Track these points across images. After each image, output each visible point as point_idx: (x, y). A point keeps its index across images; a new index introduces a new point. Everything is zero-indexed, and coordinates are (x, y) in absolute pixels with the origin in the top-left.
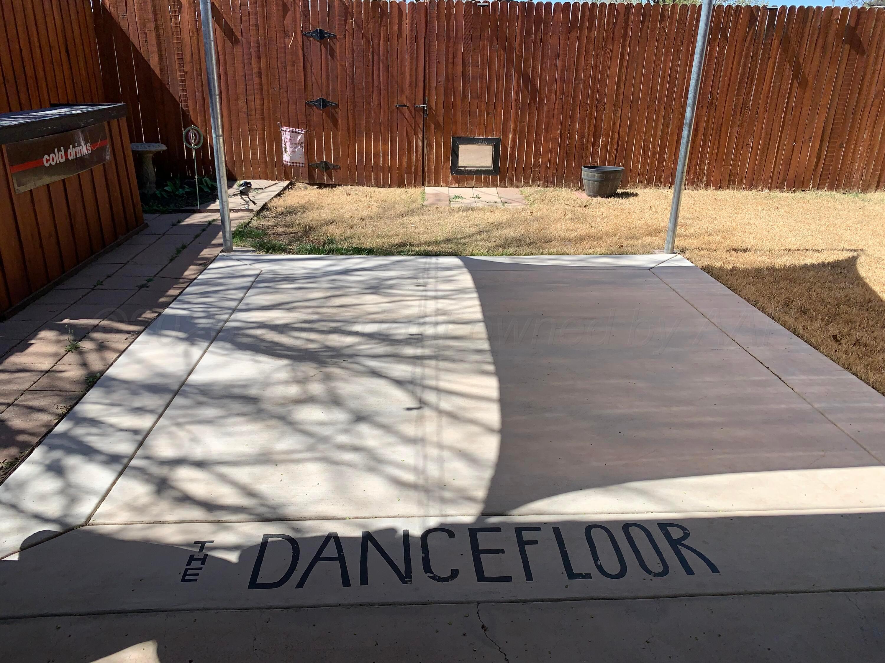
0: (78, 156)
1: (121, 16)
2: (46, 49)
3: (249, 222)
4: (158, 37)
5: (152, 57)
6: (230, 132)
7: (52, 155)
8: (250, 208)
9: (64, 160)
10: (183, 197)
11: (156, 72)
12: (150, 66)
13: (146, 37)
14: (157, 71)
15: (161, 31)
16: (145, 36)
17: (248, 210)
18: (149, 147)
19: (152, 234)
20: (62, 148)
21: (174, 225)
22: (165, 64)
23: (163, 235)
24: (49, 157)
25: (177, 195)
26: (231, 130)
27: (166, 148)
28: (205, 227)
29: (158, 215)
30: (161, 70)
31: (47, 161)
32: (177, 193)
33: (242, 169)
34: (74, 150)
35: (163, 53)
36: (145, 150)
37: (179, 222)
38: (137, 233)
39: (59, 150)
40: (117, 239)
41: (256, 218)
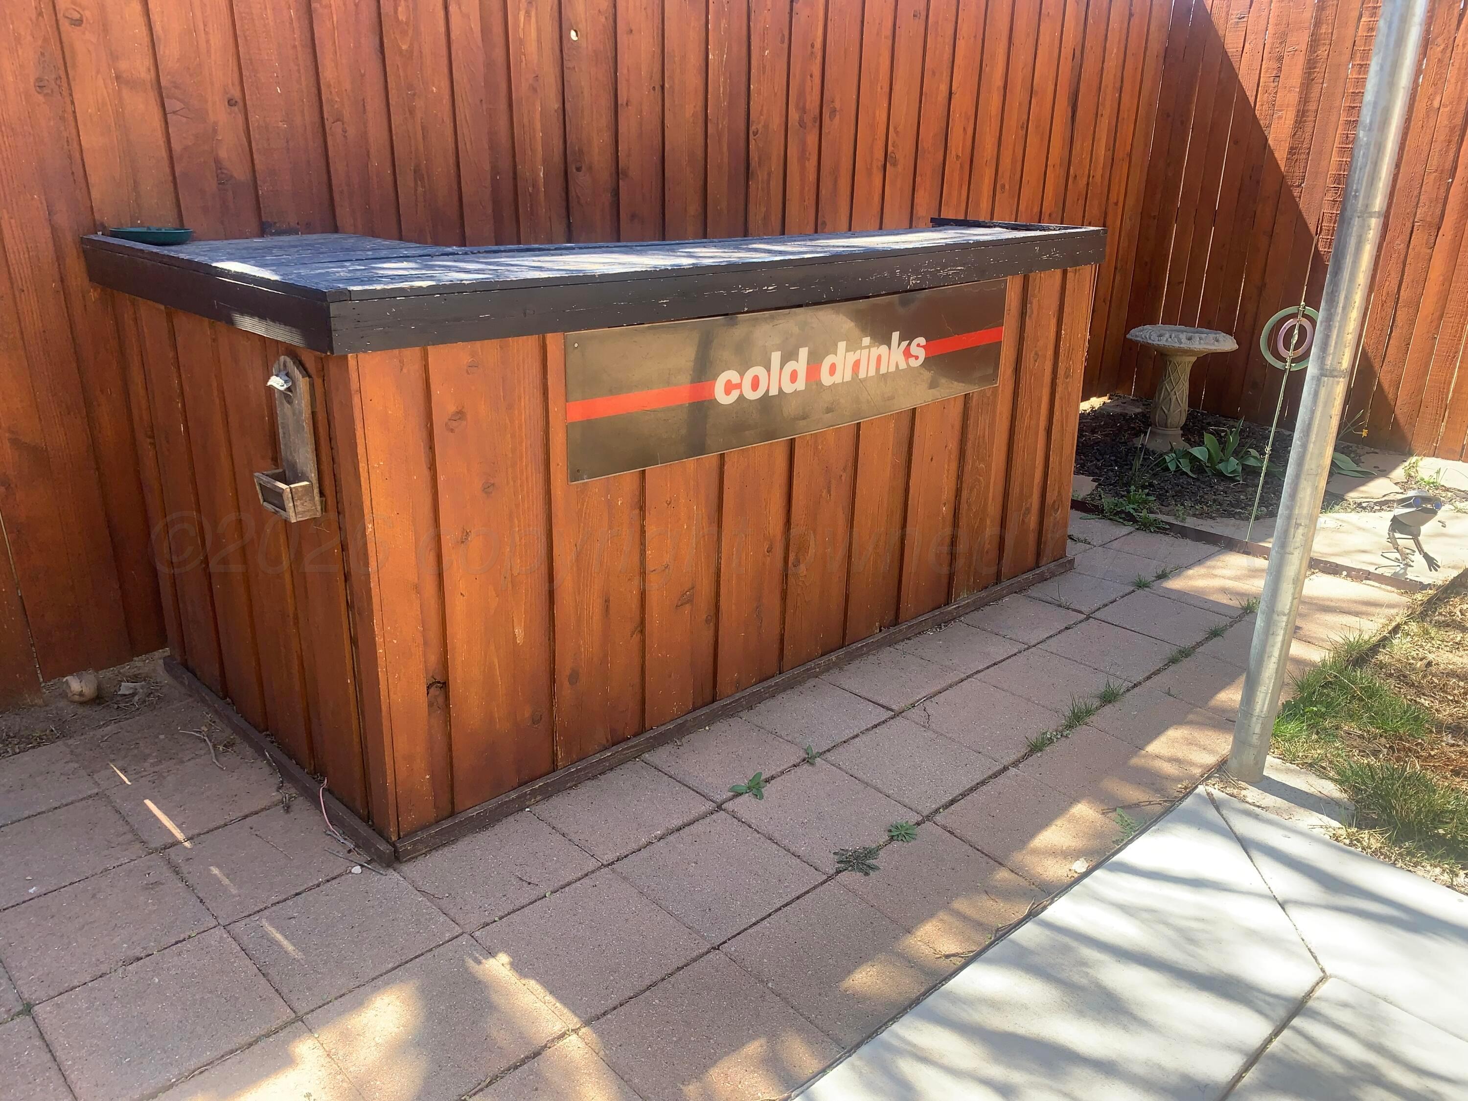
0: (862, 375)
1: (1233, 19)
2: (1018, 94)
3: (1384, 642)
4: (1311, 65)
5: (1280, 118)
6: (1435, 324)
7: (758, 370)
8: (1411, 575)
9: (800, 385)
10: (1232, 480)
11: (1276, 155)
12: (1267, 140)
13: (1280, 69)
14: (1281, 155)
15: (1322, 52)
16: (1276, 65)
17: (1398, 582)
18: (1190, 339)
19: (1060, 606)
20: (803, 353)
21: (1141, 585)
22: (1307, 136)
23: (1088, 618)
24: (742, 376)
25: (1220, 475)
26: (1441, 317)
27: (1236, 346)
28: (1223, 621)
29: (1125, 530)
30: (1292, 151)
31: (729, 387)
32: (1221, 466)
33: (1439, 426)
34: (852, 357)
35: (1312, 106)
36: (1177, 345)
37: (1163, 576)
38: (1021, 590)
39: (789, 356)
40: (947, 603)
41: (1414, 627)
